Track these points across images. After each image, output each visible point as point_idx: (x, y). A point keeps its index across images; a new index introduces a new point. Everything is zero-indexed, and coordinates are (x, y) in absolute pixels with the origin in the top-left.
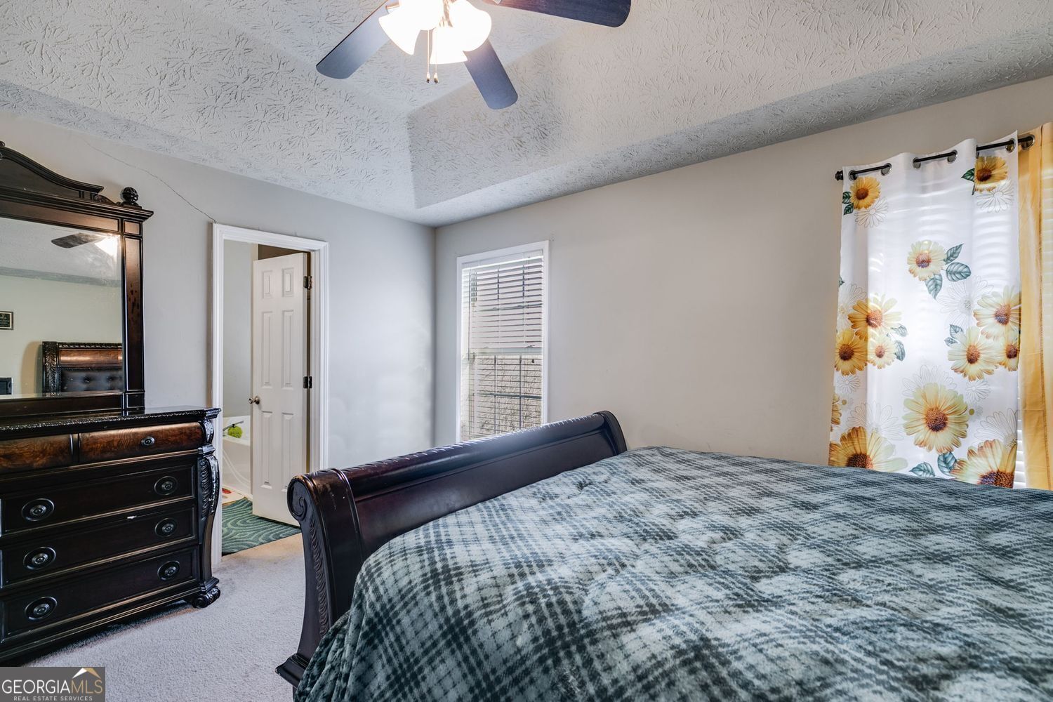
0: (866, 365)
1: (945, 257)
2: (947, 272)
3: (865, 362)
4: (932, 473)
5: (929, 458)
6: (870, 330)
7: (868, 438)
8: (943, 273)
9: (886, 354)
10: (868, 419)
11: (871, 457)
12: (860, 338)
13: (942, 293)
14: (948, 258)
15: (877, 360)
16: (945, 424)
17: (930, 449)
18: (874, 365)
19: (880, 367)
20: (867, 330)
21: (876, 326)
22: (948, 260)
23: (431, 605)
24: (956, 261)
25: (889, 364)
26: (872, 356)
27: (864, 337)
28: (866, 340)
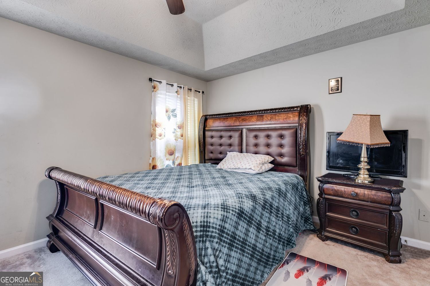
0: (156, 138)
1: (171, 111)
2: (172, 115)
3: (155, 138)
4: (171, 166)
5: (170, 163)
6: (157, 128)
7: (157, 160)
8: (171, 115)
9: (162, 136)
10: (157, 155)
11: (158, 165)
12: (154, 131)
13: (171, 120)
14: (172, 111)
15: (159, 137)
16: (173, 153)
17: (170, 160)
18: (158, 139)
19: (160, 139)
20: (156, 128)
21: (158, 127)
22: (172, 112)
23: (232, 214)
24: (175, 112)
25: (163, 138)
26: (157, 136)
27: (154, 130)
28: (155, 131)
